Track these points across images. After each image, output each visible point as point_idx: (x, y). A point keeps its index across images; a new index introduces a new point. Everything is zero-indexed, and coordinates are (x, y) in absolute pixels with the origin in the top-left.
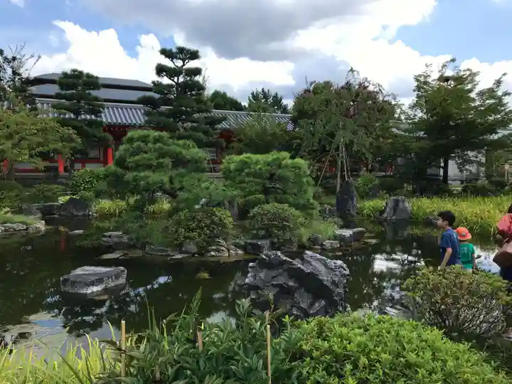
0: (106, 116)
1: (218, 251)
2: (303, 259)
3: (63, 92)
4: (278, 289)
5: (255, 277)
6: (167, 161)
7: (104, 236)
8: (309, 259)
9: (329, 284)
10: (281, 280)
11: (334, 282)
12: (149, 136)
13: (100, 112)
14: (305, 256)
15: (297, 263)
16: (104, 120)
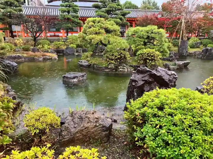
0: (80, 13)
1: (123, 69)
2: (156, 70)
3: (63, 4)
4: (144, 82)
5: (135, 77)
6: (103, 31)
7: (79, 62)
8: (159, 70)
9: (167, 81)
10: (146, 78)
11: (169, 80)
12: (96, 20)
13: (78, 11)
14: (158, 69)
15: (154, 72)
16: (79, 15)
